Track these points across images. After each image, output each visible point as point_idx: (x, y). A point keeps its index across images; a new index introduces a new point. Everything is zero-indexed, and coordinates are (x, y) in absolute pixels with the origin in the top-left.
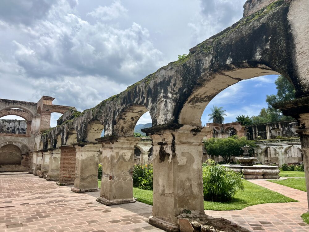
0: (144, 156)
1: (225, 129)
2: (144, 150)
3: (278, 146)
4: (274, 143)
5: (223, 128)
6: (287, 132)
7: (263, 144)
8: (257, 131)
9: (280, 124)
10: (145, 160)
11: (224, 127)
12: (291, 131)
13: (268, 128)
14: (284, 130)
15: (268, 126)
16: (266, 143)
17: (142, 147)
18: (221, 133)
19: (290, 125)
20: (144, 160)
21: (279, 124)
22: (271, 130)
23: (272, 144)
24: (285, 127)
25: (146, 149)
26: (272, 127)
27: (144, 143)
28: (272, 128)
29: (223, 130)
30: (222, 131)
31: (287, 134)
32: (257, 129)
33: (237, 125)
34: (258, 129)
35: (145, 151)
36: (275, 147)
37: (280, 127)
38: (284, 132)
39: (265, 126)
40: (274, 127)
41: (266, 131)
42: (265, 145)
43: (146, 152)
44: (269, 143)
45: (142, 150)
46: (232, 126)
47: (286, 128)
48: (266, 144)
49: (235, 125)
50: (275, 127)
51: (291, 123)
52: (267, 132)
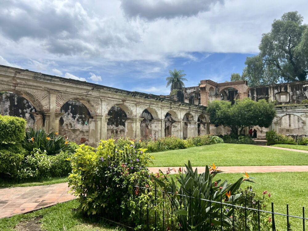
0: (134, 125)
1: (221, 90)
2: (134, 114)
3: (306, 113)
4: (298, 110)
5: (217, 89)
6: (299, 97)
7: (281, 111)
8: (255, 95)
9: (290, 86)
10: (136, 131)
11: (219, 87)
12: (305, 95)
13: (272, 91)
14: (295, 94)
15: (272, 89)
16: (286, 109)
17: (132, 109)
18: (214, 95)
19: (303, 88)
20: (134, 132)
21: (288, 87)
22: (276, 94)
23: (295, 111)
24: (297, 90)
25: (138, 112)
26: (278, 90)
27: (135, 101)
28: (277, 92)
29: (217, 91)
30: (216, 93)
31: (299, 99)
32: (255, 93)
33: (240, 86)
34: (257, 93)
35: (136, 115)
36: (299, 114)
37: (289, 90)
38: (295, 97)
39: (267, 89)
40: (281, 90)
41: (268, 95)
42: (284, 111)
43: (138, 117)
44: (291, 109)
45: (132, 113)
46: (233, 86)
47: (298, 92)
48: (286, 111)
49: (236, 85)
50: (283, 90)
51: (306, 85)
52: (270, 96)
